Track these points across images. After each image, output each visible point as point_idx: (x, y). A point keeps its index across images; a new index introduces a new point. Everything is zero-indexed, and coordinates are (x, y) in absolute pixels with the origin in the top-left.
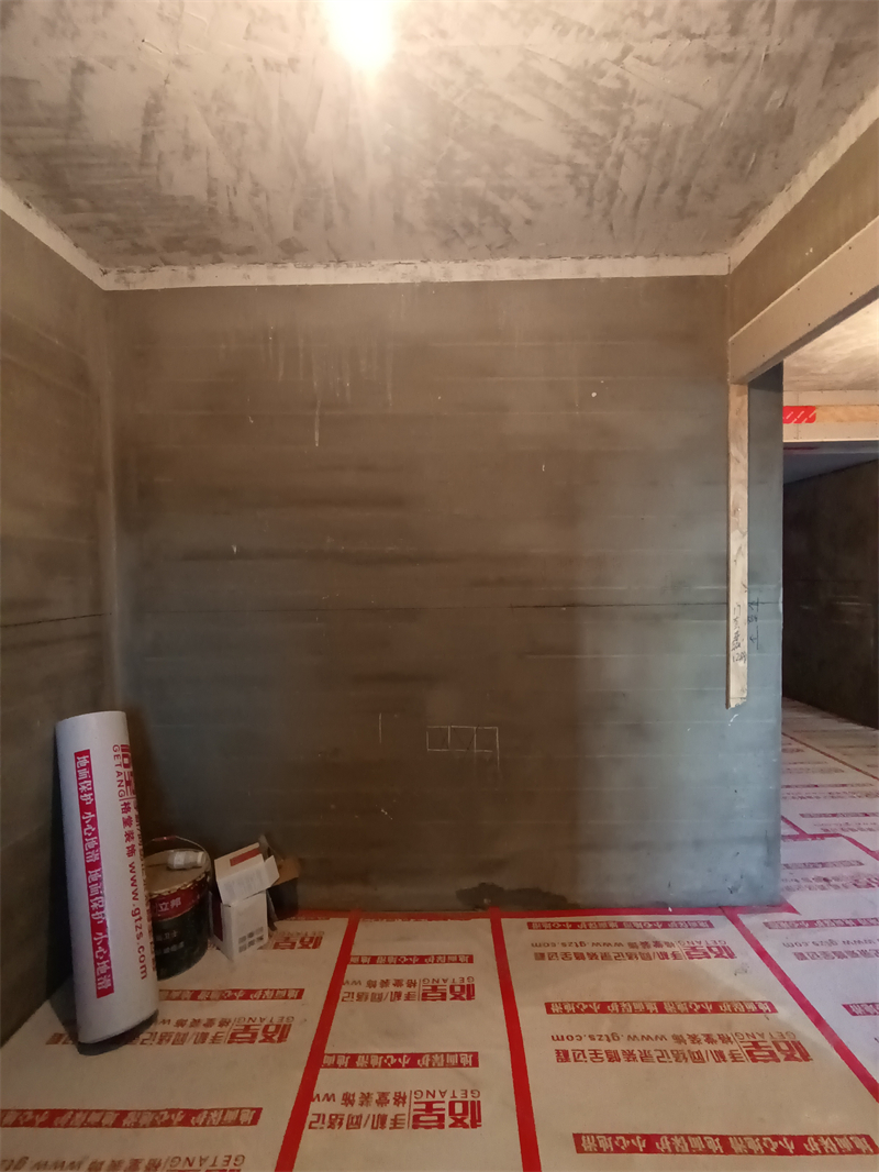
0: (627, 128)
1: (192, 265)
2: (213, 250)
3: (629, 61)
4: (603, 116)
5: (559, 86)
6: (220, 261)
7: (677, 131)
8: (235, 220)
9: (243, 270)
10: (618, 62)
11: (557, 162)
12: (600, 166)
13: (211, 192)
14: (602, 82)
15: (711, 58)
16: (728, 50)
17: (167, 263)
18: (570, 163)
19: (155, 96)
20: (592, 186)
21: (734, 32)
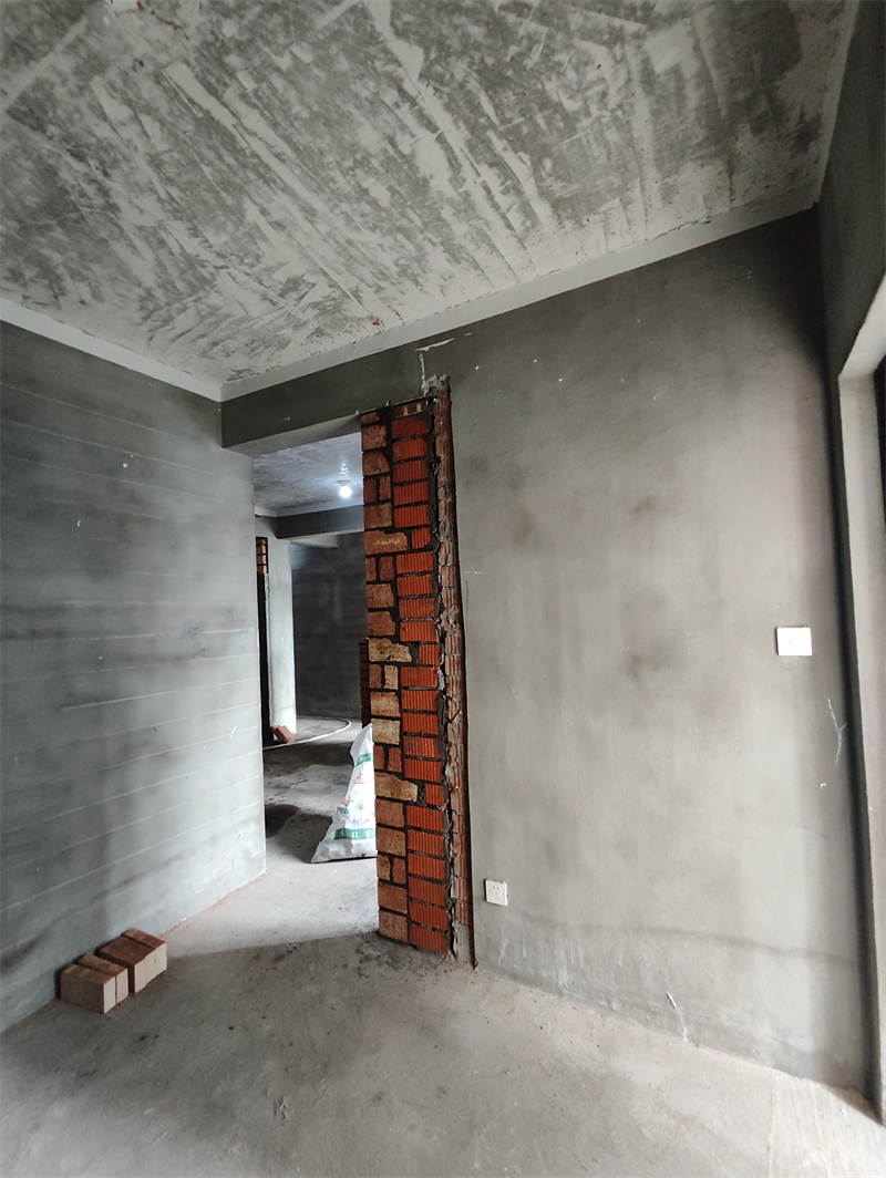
0: (200, 298)
3: (223, 271)
5: (172, 254)
7: (227, 316)
10: (216, 268)
14: (199, 269)
15: (265, 298)
16: (275, 300)
18: (148, 291)
21: (281, 295)
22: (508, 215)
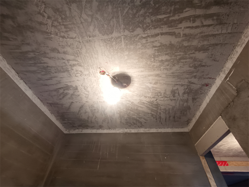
0: (160, 109)
1: (82, 129)
2: (87, 127)
3: (158, 100)
4: (155, 107)
5: (147, 104)
6: (88, 129)
7: (169, 109)
8: (91, 122)
9: (91, 130)
10: (156, 101)
11: (149, 114)
12: (157, 114)
13: (88, 118)
14: (154, 103)
15: (171, 100)
16: (174, 99)
17: (78, 129)
18: (151, 114)
19: (82, 106)
20: (156, 117)
21: (174, 97)
22: (204, 24)
